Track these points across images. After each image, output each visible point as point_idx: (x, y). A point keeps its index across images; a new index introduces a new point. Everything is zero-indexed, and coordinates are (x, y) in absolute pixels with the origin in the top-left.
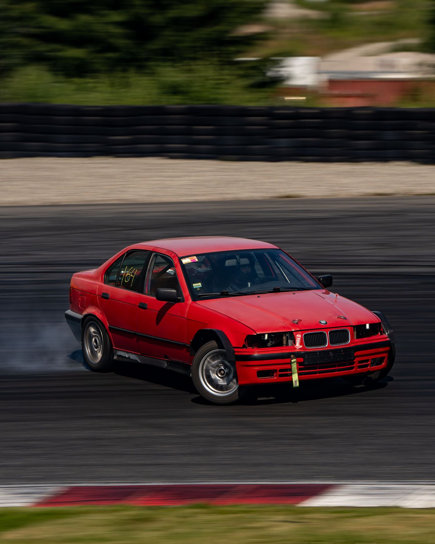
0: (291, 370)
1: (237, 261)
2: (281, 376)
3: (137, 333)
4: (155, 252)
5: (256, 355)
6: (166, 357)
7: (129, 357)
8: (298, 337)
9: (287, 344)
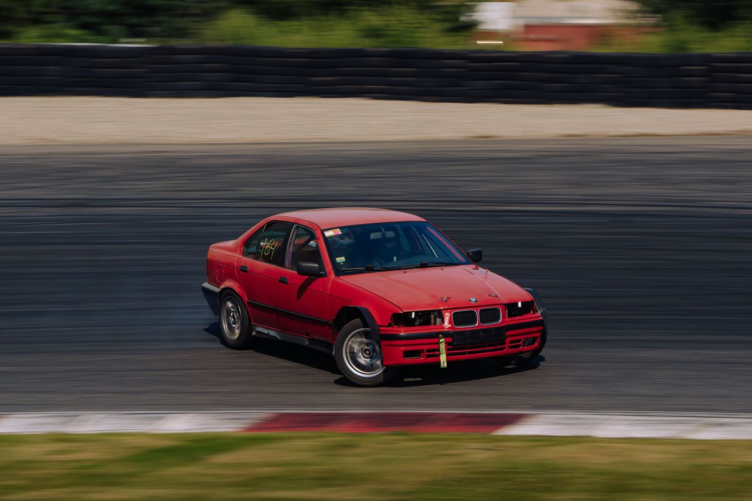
0: (439, 350)
1: (383, 234)
2: (428, 356)
3: (278, 309)
4: (296, 224)
5: (402, 334)
6: (307, 334)
7: (269, 333)
8: (447, 316)
9: (435, 323)
